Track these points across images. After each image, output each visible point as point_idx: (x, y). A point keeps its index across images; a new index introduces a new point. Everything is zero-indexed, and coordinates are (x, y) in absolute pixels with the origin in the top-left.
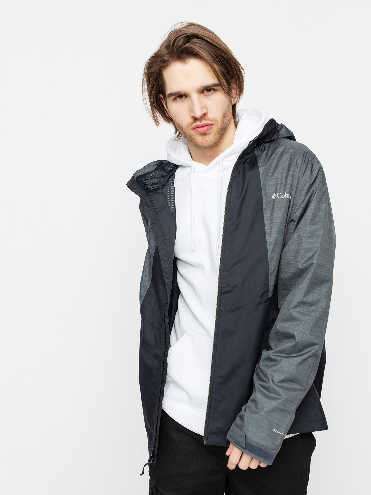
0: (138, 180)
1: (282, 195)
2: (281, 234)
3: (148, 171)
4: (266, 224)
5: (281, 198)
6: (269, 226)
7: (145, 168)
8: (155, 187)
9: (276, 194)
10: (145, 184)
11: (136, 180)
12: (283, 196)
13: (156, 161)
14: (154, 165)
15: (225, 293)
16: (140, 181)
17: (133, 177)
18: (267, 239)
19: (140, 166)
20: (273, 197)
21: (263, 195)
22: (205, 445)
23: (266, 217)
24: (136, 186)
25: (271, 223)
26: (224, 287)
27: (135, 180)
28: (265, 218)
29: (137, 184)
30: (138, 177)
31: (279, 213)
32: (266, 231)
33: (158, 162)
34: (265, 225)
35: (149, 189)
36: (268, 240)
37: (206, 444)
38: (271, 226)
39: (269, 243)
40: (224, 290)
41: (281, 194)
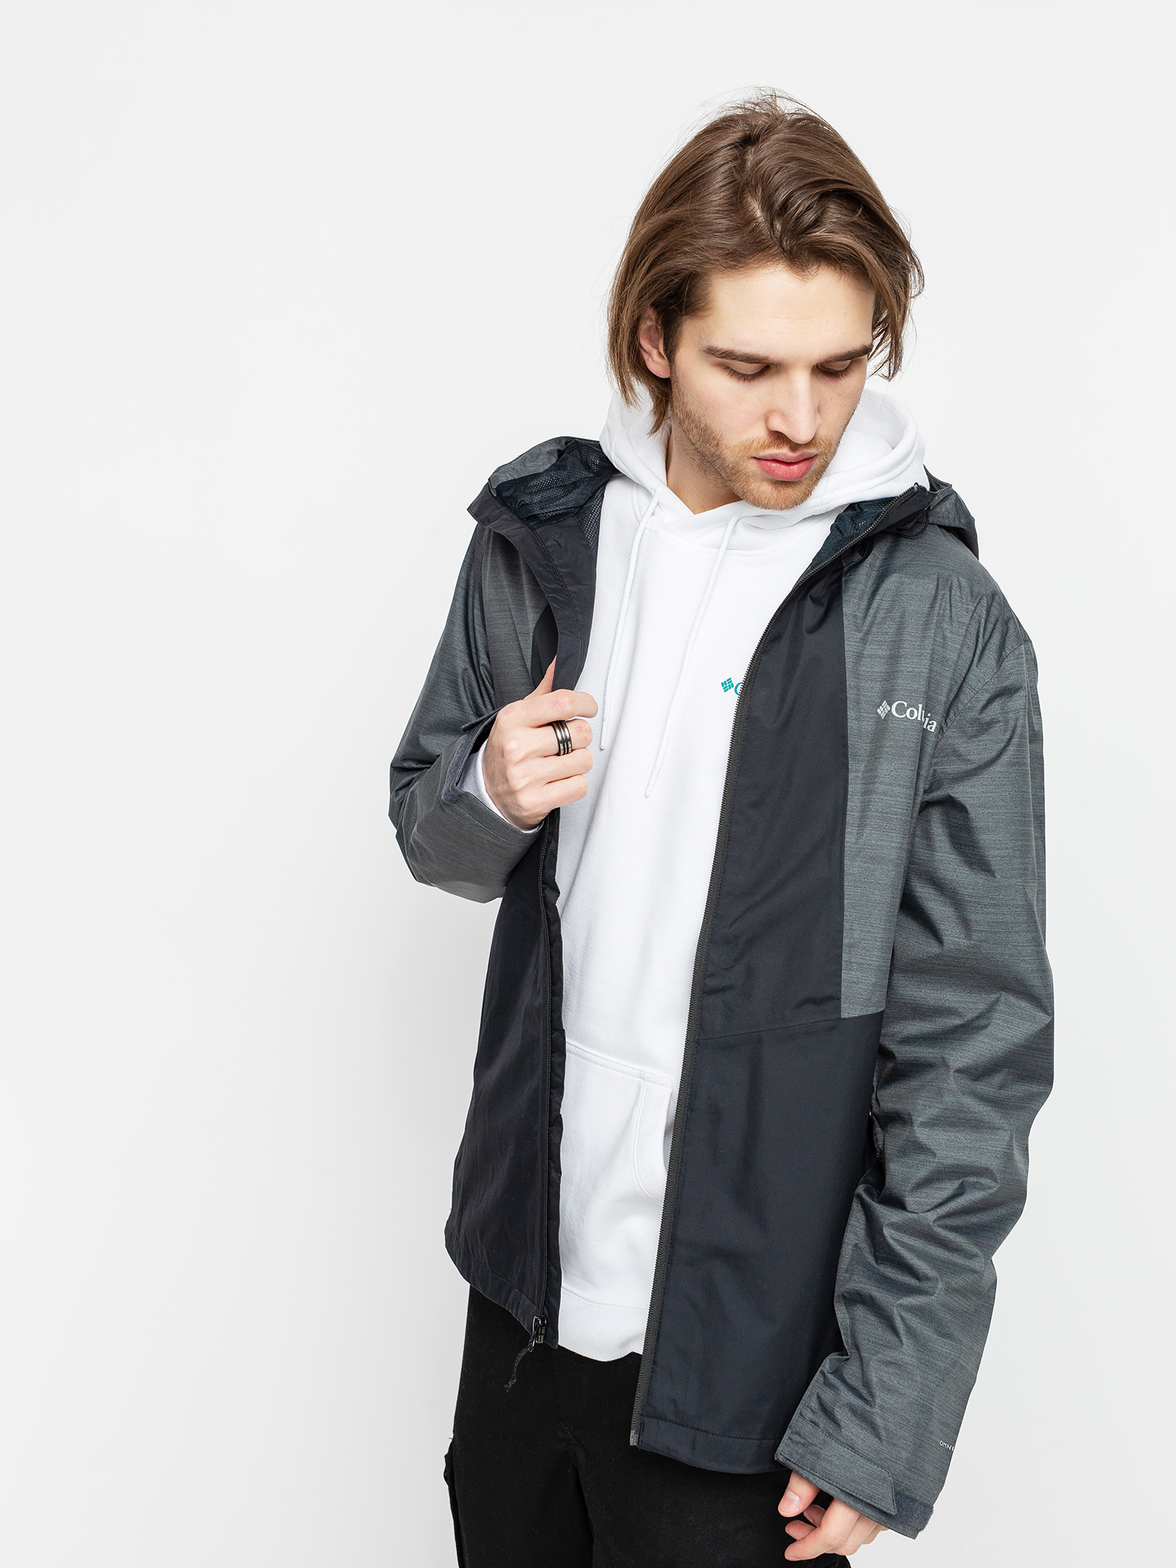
0: (506, 494)
1: (909, 710)
2: (892, 829)
3: (531, 469)
4: (852, 795)
5: (904, 716)
6: (858, 799)
7: (523, 459)
8: (554, 511)
9: (891, 706)
10: (523, 505)
11: (498, 496)
12: (912, 713)
13: (558, 440)
14: (550, 453)
15: (715, 991)
16: (509, 497)
17: (488, 486)
18: (846, 840)
19: (509, 454)
20: (882, 711)
21: (850, 705)
22: (634, 1446)
23: (856, 772)
24: (497, 512)
25: (867, 792)
26: (712, 976)
27: (495, 495)
28: (851, 775)
29: (499, 506)
30: (501, 488)
31: (893, 764)
32: (848, 816)
33: (563, 441)
34: (849, 797)
35: (535, 517)
36: (849, 844)
37: (635, 1444)
38: (863, 802)
39: (851, 851)
40: (712, 983)
41: (906, 704)
